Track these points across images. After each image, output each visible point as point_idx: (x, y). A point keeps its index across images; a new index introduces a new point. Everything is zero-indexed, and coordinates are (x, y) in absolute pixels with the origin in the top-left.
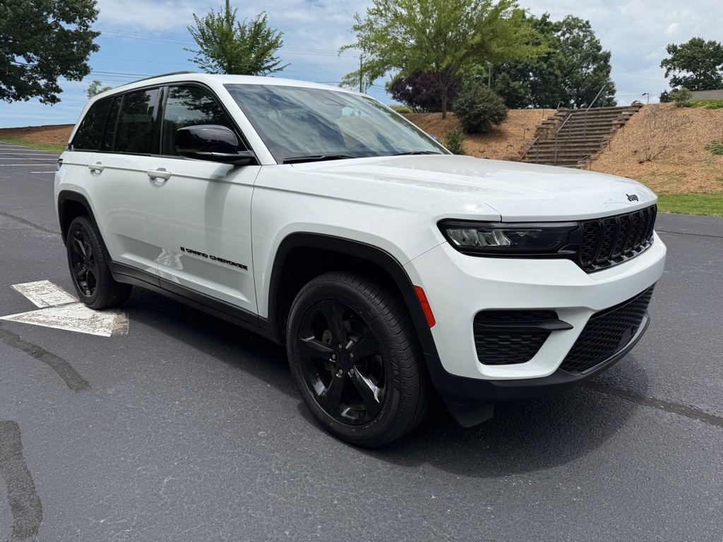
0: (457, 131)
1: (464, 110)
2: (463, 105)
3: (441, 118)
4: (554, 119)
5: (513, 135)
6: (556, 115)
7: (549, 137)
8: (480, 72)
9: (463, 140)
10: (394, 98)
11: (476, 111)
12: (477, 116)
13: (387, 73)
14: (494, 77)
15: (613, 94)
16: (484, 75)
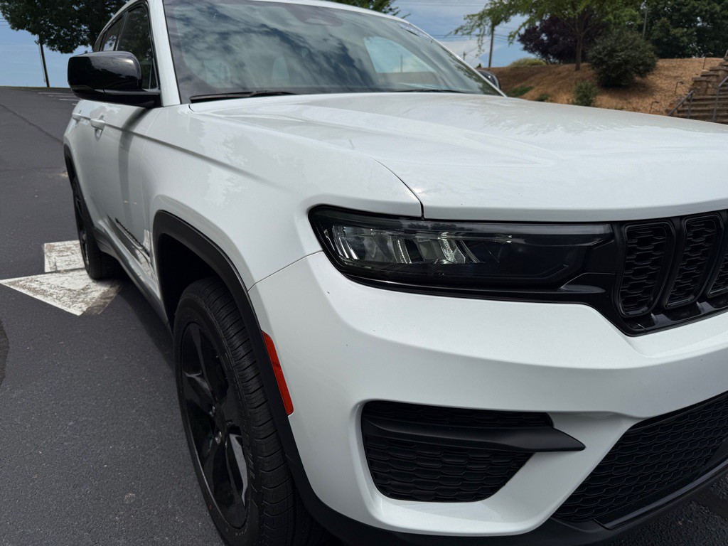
0: (589, 84)
1: (601, 58)
2: (600, 53)
3: (574, 69)
4: (717, 70)
5: (662, 89)
6: (721, 65)
7: (709, 91)
8: (633, 18)
9: (596, 95)
10: (525, 49)
11: (616, 61)
12: (618, 66)
13: (513, 18)
14: (651, 23)
16: (639, 22)
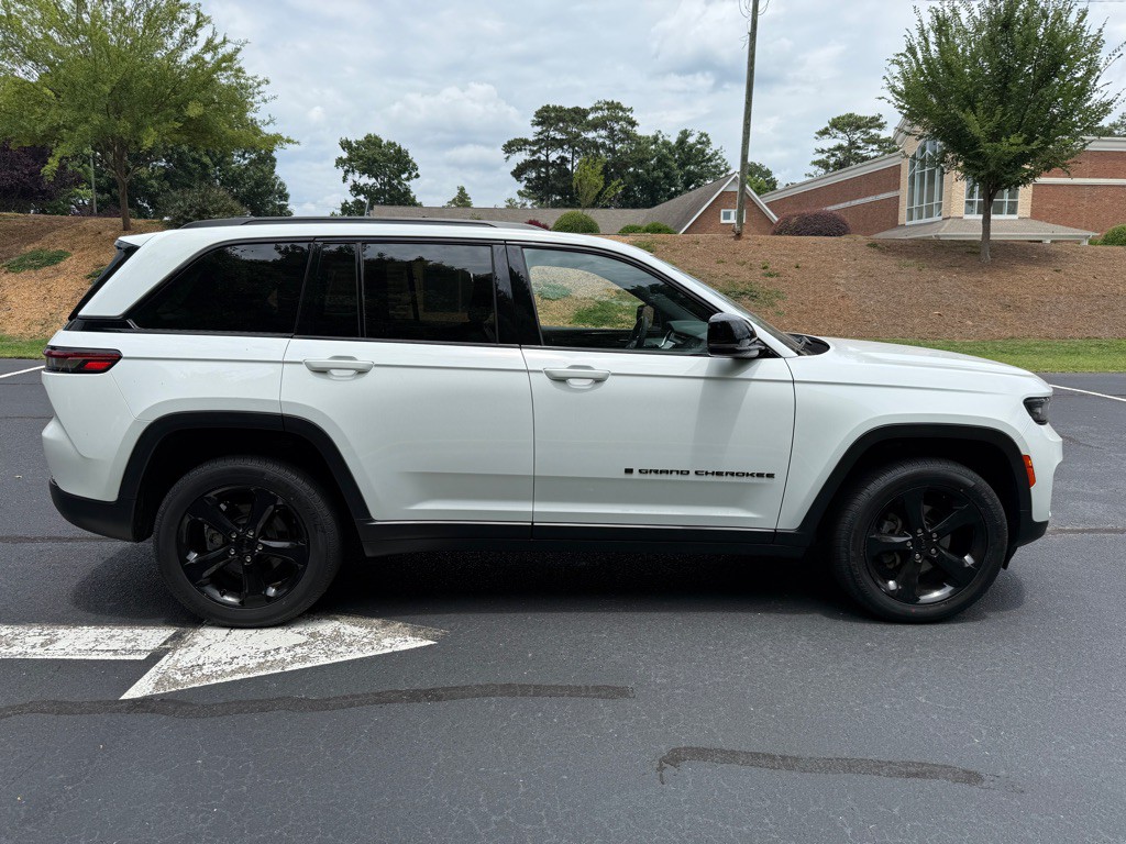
3: (120, 228)
15: (286, 200)
